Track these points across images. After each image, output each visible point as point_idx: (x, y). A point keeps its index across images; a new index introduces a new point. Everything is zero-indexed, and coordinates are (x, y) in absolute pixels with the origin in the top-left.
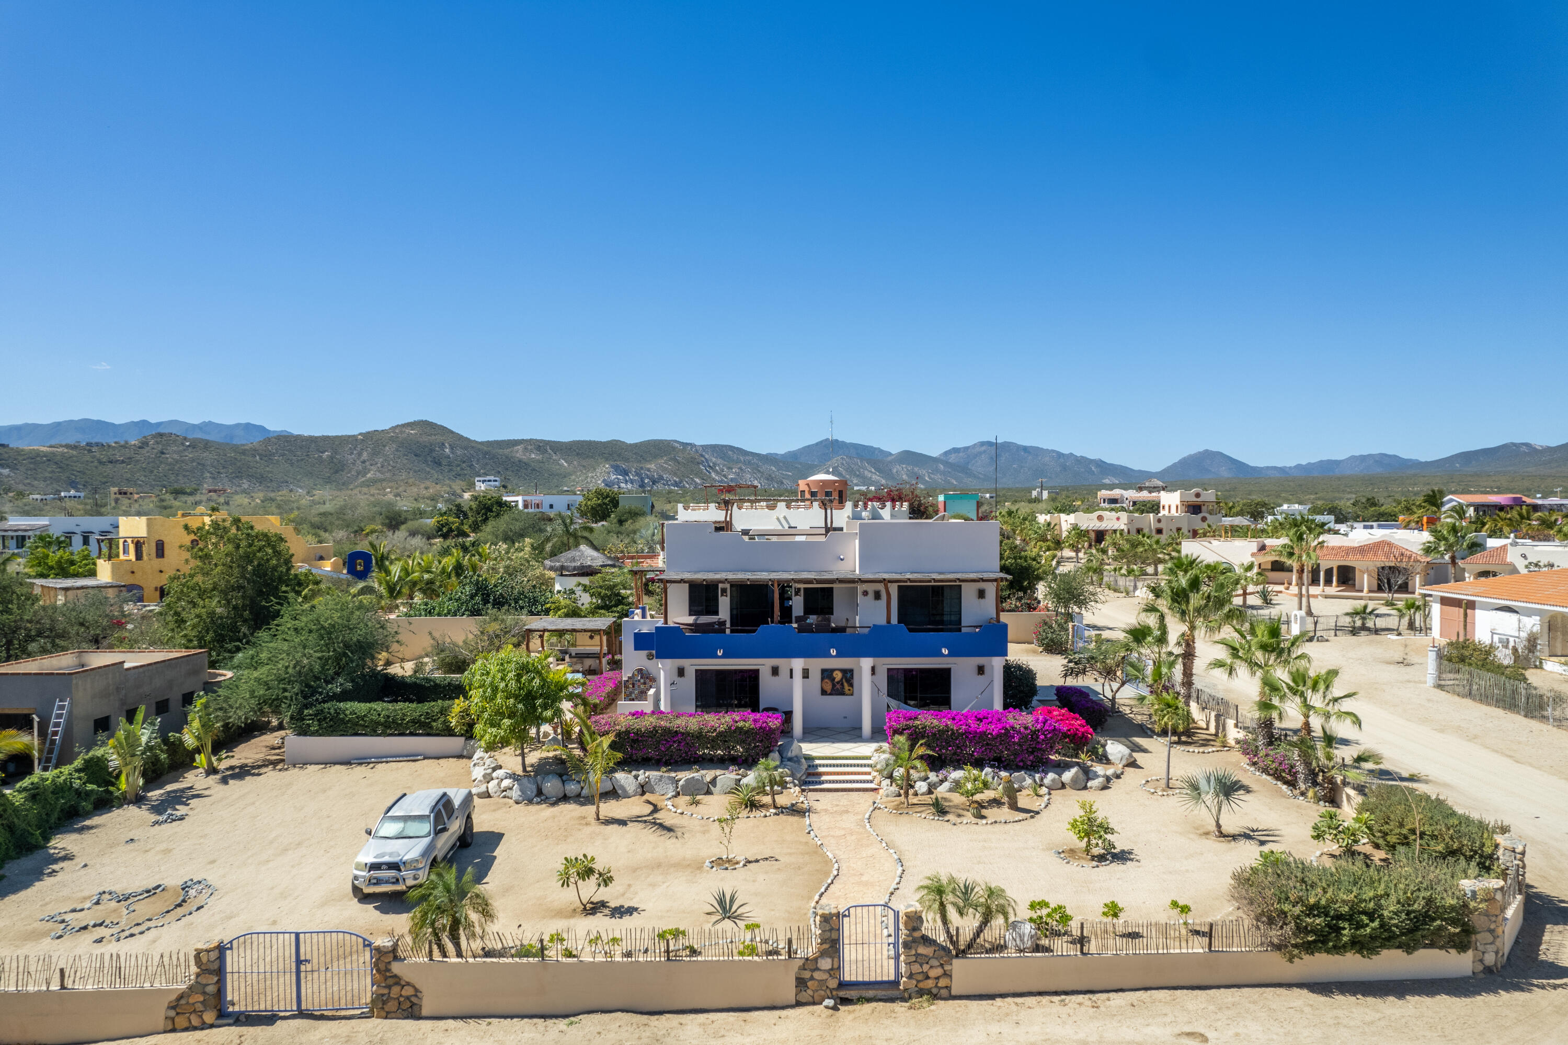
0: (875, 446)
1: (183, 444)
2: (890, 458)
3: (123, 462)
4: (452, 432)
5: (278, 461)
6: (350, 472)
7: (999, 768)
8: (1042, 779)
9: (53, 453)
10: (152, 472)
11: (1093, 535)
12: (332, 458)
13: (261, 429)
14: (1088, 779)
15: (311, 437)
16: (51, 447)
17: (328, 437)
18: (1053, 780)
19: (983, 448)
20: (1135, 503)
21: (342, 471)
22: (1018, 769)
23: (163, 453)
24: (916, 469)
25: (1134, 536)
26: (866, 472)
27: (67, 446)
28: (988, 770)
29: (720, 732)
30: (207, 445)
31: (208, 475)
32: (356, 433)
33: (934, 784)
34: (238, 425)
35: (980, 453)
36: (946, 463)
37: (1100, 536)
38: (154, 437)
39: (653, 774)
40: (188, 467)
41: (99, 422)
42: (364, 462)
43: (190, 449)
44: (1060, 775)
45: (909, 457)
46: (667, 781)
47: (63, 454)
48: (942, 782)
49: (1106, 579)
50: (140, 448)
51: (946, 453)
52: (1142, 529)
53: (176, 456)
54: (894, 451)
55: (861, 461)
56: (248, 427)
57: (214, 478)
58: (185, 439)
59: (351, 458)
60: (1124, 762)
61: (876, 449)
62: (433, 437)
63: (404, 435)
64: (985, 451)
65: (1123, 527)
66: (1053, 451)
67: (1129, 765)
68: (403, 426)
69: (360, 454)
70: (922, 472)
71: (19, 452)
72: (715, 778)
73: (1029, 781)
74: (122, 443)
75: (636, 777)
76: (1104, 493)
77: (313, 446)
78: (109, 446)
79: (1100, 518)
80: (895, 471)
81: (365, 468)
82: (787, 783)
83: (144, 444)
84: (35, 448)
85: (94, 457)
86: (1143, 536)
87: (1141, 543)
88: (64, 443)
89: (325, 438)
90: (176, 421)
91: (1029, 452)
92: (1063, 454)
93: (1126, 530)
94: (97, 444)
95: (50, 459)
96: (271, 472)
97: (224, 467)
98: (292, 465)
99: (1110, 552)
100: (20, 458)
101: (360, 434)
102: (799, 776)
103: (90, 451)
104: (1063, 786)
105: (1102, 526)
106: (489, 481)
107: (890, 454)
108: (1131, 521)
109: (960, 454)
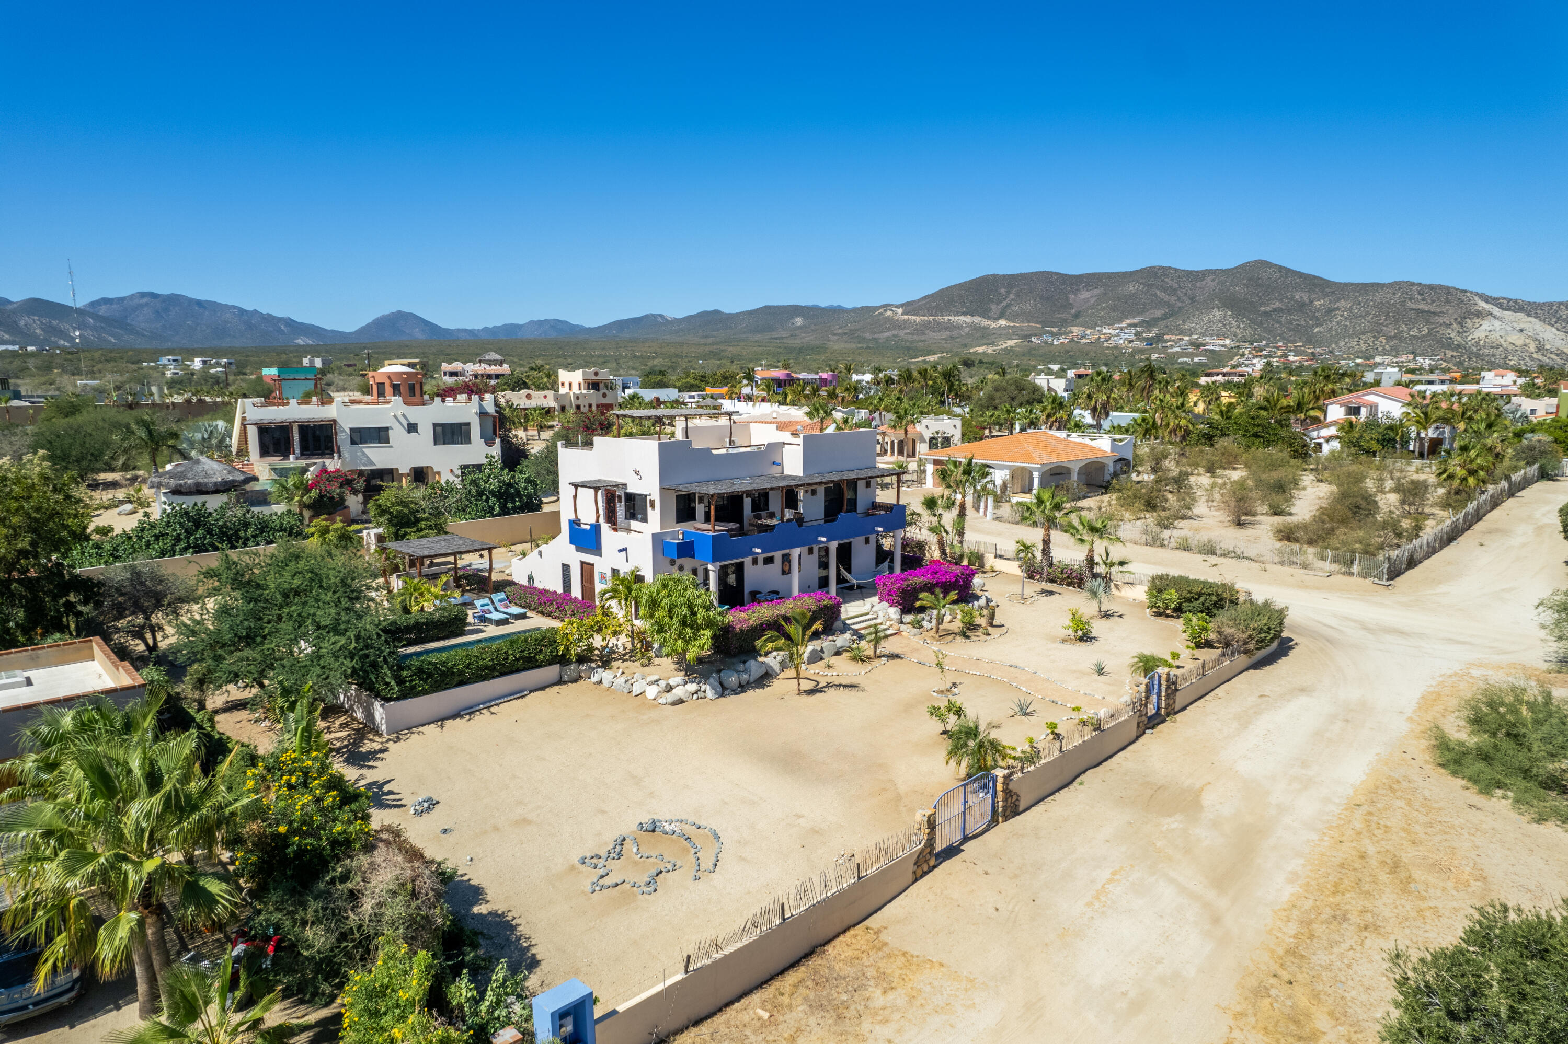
19: (145, 300)
45: (39, 307)
54: (19, 299)
64: (147, 304)
65: (552, 404)
66: (234, 307)
70: (63, 325)
79: (529, 397)
80: (22, 323)
91: (205, 308)
92: (246, 311)
105: (532, 404)
108: (556, 399)
109: (114, 306)
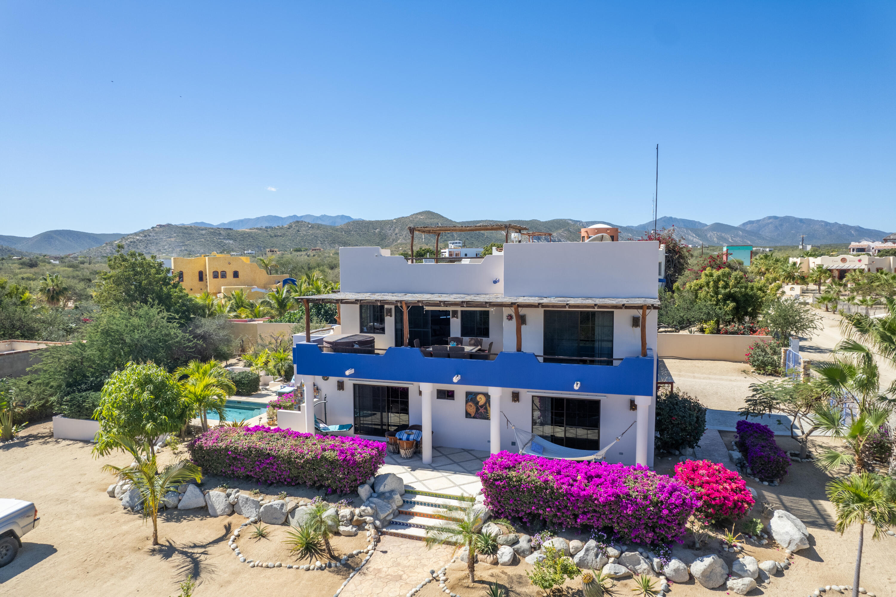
0: (696, 220)
1: (308, 226)
2: (706, 228)
3: (281, 236)
4: (443, 217)
5: (353, 234)
6: (389, 239)
7: (608, 542)
8: (661, 567)
9: (251, 232)
10: (293, 241)
11: (836, 274)
12: (380, 232)
13: (349, 218)
14: (730, 574)
15: (370, 221)
16: (250, 229)
17: (378, 221)
18: (677, 571)
19: (771, 221)
20: (879, 251)
21: (385, 239)
22: (633, 547)
23: (298, 231)
24: (723, 235)
25: (874, 273)
26: (690, 237)
27: (257, 229)
28: (592, 543)
29: (308, 460)
30: (319, 227)
31: (319, 242)
32: (393, 219)
33: (523, 552)
34: (338, 216)
35: (768, 224)
36: (744, 231)
37: (842, 273)
38: (295, 223)
39: (244, 494)
40: (310, 238)
41: (275, 217)
42: (396, 234)
43: (311, 229)
44: (688, 563)
45: (719, 227)
46: (252, 505)
47: (255, 233)
48: (533, 549)
49: (839, 307)
50: (289, 229)
51: (744, 224)
52: (881, 269)
53: (304, 233)
54: (709, 223)
55: (687, 230)
56: (343, 217)
57: (322, 244)
58: (309, 223)
59: (389, 232)
60: (793, 547)
61: (696, 222)
62: (433, 220)
63: (417, 219)
64: (771, 223)
65: (863, 267)
66: (822, 221)
67: (800, 552)
68: (417, 214)
69: (394, 230)
70: (728, 236)
71: (237, 232)
72: (297, 507)
73: (644, 566)
74: (281, 226)
75: (228, 495)
76: (854, 244)
77: (371, 226)
78: (275, 228)
79: (844, 260)
80: (709, 235)
81: (397, 237)
82: (366, 523)
83: (290, 227)
84: (244, 230)
85: (268, 234)
86: (882, 273)
87: (878, 279)
88: (256, 227)
89: (377, 222)
90: (309, 215)
91: (804, 223)
92: (829, 223)
93: (866, 269)
94: (270, 227)
95: (249, 235)
96: (349, 240)
97: (327, 238)
98: (360, 236)
99: (849, 286)
100: (237, 235)
101: (395, 219)
102: (382, 516)
103: (267, 231)
104: (691, 580)
105: (845, 266)
106: (456, 243)
107: (706, 225)
108: (871, 262)
109: (754, 225)
